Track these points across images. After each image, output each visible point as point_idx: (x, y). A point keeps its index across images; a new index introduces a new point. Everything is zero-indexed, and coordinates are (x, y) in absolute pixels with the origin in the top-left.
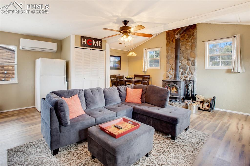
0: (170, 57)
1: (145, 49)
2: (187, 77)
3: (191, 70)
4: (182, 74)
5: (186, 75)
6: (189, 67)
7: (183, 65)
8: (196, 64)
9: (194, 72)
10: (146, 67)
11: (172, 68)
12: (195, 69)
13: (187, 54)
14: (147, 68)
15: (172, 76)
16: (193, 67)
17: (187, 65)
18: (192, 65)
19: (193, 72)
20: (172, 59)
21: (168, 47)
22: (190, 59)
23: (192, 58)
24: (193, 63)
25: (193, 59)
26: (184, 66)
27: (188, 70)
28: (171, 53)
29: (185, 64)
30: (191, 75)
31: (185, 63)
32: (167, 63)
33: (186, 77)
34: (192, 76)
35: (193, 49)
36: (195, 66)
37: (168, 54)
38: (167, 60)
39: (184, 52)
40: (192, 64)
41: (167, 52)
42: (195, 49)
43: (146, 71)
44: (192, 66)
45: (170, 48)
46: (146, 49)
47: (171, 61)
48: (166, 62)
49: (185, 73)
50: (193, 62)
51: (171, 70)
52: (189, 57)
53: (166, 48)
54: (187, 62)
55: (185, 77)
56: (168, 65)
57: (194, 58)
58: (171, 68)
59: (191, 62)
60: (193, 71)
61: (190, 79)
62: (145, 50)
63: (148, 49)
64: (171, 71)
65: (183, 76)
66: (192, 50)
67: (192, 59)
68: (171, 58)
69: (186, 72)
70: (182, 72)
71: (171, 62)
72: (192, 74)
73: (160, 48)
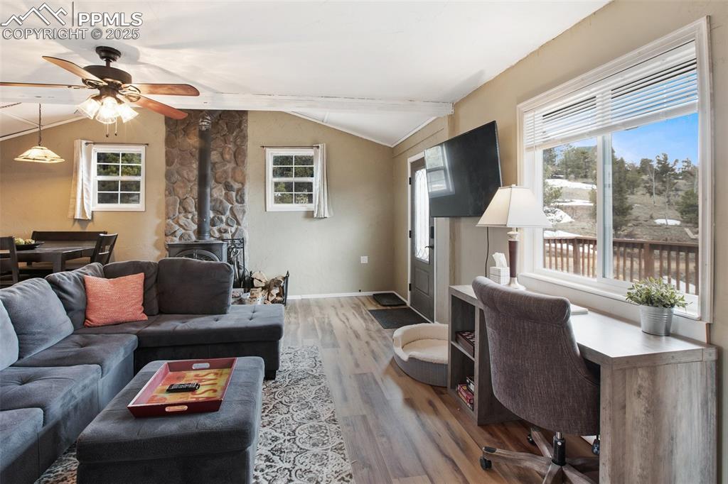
0: (176, 176)
1: (84, 142)
2: (226, 231)
3: (236, 214)
4: (213, 224)
5: (223, 226)
6: (230, 206)
7: (214, 200)
8: (247, 198)
9: (242, 219)
10: (88, 206)
11: (184, 209)
12: (244, 212)
13: (225, 172)
14: (92, 209)
15: (184, 231)
16: (240, 205)
17: (224, 201)
18: (237, 201)
19: (241, 217)
20: (183, 182)
21: (173, 148)
22: (232, 186)
23: (236, 183)
24: (241, 196)
25: (240, 186)
26: (218, 205)
27: (228, 213)
28: (179, 166)
29: (219, 197)
30: (235, 226)
31: (221, 196)
32: (167, 192)
33: (223, 231)
34: (237, 229)
35: (239, 162)
36: (245, 204)
37: (172, 167)
38: (167, 184)
39: (216, 166)
40: (238, 197)
41: (169, 162)
42: (243, 162)
43: (89, 217)
44: (236, 204)
45: (176, 151)
46: (87, 144)
47: (181, 187)
48: (166, 190)
49: (222, 221)
50: (240, 193)
51: (180, 213)
52: (229, 180)
53: (164, 151)
54: (225, 194)
55: (220, 231)
56: (171, 199)
57: (243, 184)
58: (181, 208)
59: (234, 194)
60: (239, 217)
61: (233, 235)
62: (83, 146)
63: (94, 143)
64: (181, 215)
65: (215, 229)
66: (237, 164)
67: (236, 186)
68: (180, 178)
69: (224, 218)
70: (214, 217)
71: (180, 192)
72: (238, 224)
73: (144, 147)
